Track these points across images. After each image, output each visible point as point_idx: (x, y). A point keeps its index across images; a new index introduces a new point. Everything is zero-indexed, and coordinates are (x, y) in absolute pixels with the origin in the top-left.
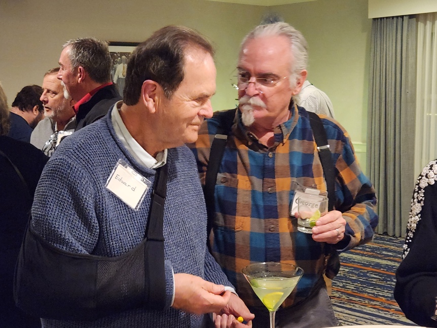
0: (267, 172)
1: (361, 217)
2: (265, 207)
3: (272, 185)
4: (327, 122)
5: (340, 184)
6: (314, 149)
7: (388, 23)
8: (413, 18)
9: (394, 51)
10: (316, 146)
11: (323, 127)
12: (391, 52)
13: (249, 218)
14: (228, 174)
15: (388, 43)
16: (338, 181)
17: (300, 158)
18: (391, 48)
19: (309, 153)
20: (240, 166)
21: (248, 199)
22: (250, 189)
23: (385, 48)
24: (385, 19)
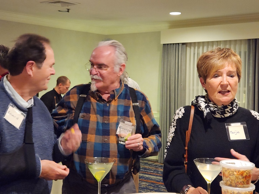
0: (105, 113)
1: (152, 141)
2: (103, 130)
3: (108, 119)
4: (138, 92)
5: (142, 123)
6: (130, 104)
7: (171, 47)
8: (184, 44)
9: (174, 62)
10: (132, 103)
11: (135, 94)
12: (172, 62)
13: (94, 135)
14: (85, 113)
15: (171, 58)
16: (142, 121)
17: (123, 108)
18: (172, 60)
19: (127, 105)
20: (92, 110)
21: (95, 126)
22: (96, 121)
23: (169, 60)
24: (169, 45)
